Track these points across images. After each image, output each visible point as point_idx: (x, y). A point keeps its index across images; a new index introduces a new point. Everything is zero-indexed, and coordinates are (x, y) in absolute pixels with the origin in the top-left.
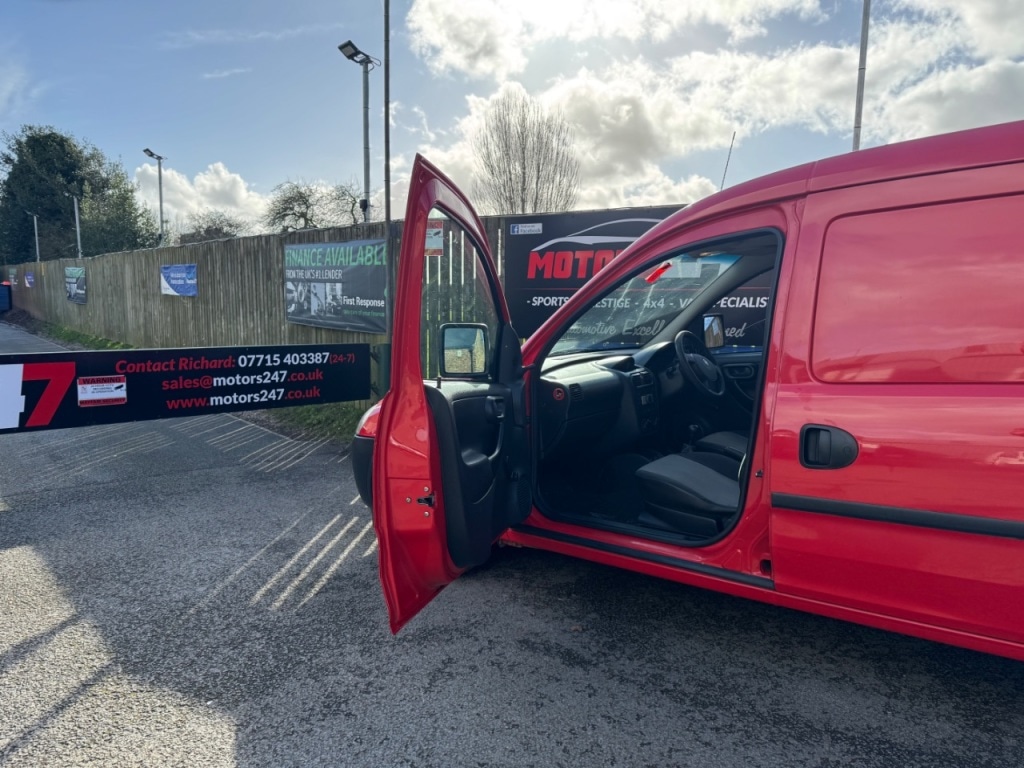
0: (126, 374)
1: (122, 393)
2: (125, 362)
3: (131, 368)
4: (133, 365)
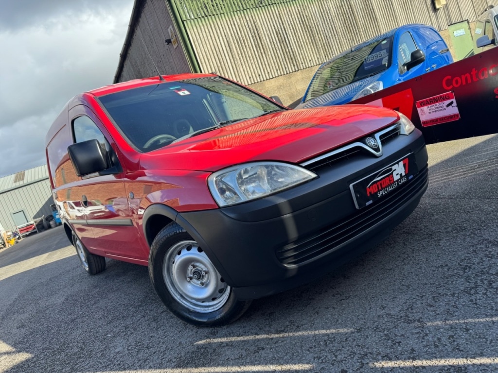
0: (453, 90)
1: (454, 110)
2: (450, 77)
3: (457, 82)
4: (458, 78)
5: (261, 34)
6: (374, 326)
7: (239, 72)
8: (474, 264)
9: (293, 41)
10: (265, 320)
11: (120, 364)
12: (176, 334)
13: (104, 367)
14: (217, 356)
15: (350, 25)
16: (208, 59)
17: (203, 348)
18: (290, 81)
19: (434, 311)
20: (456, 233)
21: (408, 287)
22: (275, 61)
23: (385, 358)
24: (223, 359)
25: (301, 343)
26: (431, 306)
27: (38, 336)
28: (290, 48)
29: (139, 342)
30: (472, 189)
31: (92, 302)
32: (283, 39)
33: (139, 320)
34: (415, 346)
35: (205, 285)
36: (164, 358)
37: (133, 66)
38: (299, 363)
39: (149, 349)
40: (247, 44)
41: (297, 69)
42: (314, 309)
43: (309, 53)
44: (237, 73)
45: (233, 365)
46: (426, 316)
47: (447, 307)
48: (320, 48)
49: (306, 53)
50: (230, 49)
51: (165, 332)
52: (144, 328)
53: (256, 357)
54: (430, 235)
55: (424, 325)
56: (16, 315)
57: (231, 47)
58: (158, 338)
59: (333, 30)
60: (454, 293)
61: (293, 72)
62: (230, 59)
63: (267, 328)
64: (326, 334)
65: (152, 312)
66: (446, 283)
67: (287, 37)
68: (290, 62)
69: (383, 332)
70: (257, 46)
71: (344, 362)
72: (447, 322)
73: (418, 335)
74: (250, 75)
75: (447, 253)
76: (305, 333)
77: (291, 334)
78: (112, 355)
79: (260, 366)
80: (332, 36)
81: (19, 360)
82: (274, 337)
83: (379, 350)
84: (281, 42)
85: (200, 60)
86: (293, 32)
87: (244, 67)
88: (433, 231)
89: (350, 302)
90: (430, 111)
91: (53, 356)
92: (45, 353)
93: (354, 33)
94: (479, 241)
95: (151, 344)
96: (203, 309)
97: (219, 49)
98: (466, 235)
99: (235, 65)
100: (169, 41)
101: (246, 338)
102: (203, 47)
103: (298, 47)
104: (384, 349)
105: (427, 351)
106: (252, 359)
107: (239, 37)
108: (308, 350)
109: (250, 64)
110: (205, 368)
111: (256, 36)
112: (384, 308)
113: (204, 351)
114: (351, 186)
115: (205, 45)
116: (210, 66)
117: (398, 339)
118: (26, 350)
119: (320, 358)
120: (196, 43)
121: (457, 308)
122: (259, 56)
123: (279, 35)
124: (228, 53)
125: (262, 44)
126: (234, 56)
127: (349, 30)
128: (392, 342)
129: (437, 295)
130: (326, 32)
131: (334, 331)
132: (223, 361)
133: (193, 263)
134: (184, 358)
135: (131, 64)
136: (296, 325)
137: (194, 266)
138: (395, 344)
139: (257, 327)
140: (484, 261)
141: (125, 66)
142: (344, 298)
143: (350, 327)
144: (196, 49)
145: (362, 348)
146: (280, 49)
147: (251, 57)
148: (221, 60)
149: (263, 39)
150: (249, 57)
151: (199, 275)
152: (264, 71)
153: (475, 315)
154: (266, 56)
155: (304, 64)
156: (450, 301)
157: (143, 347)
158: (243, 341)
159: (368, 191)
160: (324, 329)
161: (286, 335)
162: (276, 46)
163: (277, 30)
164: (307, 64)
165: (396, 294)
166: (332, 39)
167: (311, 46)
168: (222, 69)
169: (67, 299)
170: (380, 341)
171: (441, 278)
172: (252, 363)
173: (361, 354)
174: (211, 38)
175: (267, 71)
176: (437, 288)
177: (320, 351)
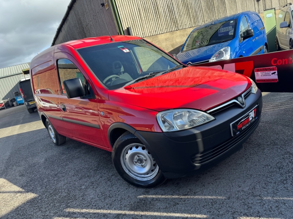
0: (277, 66)
1: (275, 77)
2: (276, 59)
3: (280, 62)
4: (280, 60)
5: (159, 6)
6: (236, 197)
7: (144, 28)
8: (284, 166)
9: (176, 12)
10: (176, 187)
11: (96, 205)
12: (125, 190)
13: (86, 206)
14: (153, 206)
15: (210, 5)
16: (126, 19)
17: (143, 200)
18: (172, 36)
19: (266, 191)
20: (272, 146)
21: (251, 175)
22: (165, 23)
23: (245, 215)
24: (156, 208)
25: (198, 203)
26: (265, 188)
27: (36, 183)
28: (174, 16)
29: (103, 193)
30: (278, 119)
31: (64, 164)
32: (171, 10)
33: (99, 179)
34: (259, 210)
35: (143, 167)
36: (121, 204)
37: (76, 15)
38: (200, 214)
39: (111, 198)
40: (150, 12)
41: (177, 29)
42: (202, 183)
43: (185, 20)
44: (142, 29)
45: (163, 212)
46: (263, 193)
47: (273, 190)
48: (191, 18)
49: (183, 20)
50: (140, 13)
51: (118, 188)
52: (104, 184)
53: (175, 208)
54: (259, 145)
55: (262, 198)
56: (15, 167)
57: (140, 12)
58: (115, 192)
59: (200, 7)
60: (276, 182)
61: (175, 31)
62: (139, 20)
63: (177, 192)
64: (211, 199)
65: (105, 175)
66: (270, 176)
67: (174, 9)
68: (174, 25)
69: (242, 201)
70: (156, 13)
71: (224, 215)
72: (274, 198)
73: (260, 204)
74: (150, 31)
75: (269, 158)
76: (200, 197)
77: (192, 197)
78: (89, 200)
79: (178, 213)
80: (199, 11)
81: (30, 197)
82: (183, 198)
83: (241, 210)
84: (170, 12)
85: (122, 19)
86: (177, 7)
87: (147, 25)
88: (260, 143)
89: (221, 181)
90: (262, 75)
91: (51, 196)
92: (46, 194)
93: (211, 10)
94: (285, 152)
95: (111, 195)
96: (140, 178)
97: (133, 13)
98: (278, 148)
99: (142, 23)
100: (103, 5)
101: (167, 197)
102: (124, 11)
103: (179, 16)
104: (243, 210)
105: (266, 213)
106: (173, 209)
107: (145, 6)
108: (203, 207)
109: (151, 24)
110: (148, 212)
111: (155, 7)
112: (240, 187)
113: (144, 202)
114: (231, 124)
115: (125, 10)
116: (127, 23)
117: (250, 205)
118: (32, 191)
119: (211, 212)
120: (120, 8)
121: (278, 190)
122: (156, 19)
123: (169, 8)
124: (138, 16)
125: (158, 12)
126: (142, 18)
127: (209, 8)
128: (247, 207)
129: (267, 182)
130: (196, 8)
131: (215, 197)
132: (157, 209)
133: (138, 155)
134: (134, 205)
135: (75, 13)
136: (194, 192)
137: (138, 156)
138: (249, 208)
139: (171, 191)
140: (289, 165)
141: (70, 14)
142: (217, 178)
143: (224, 196)
144: (120, 11)
145: (232, 208)
146: (169, 16)
147: (152, 19)
148: (134, 20)
149: (159, 9)
150: (151, 19)
151: (140, 161)
152: (158, 29)
153: (288, 195)
154: (160, 20)
155: (181, 27)
156: (274, 186)
157: (107, 196)
158: (166, 198)
159: (238, 127)
160: (209, 196)
161: (189, 197)
162: (167, 14)
163: (168, 4)
164: (183, 27)
165: (245, 179)
166: (199, 13)
167: (186, 16)
168: (134, 25)
169: (46, 160)
170: (240, 205)
171: (268, 172)
172: (174, 212)
173: (232, 212)
174: (129, 6)
175: (160, 29)
176: (266, 178)
177: (210, 208)
